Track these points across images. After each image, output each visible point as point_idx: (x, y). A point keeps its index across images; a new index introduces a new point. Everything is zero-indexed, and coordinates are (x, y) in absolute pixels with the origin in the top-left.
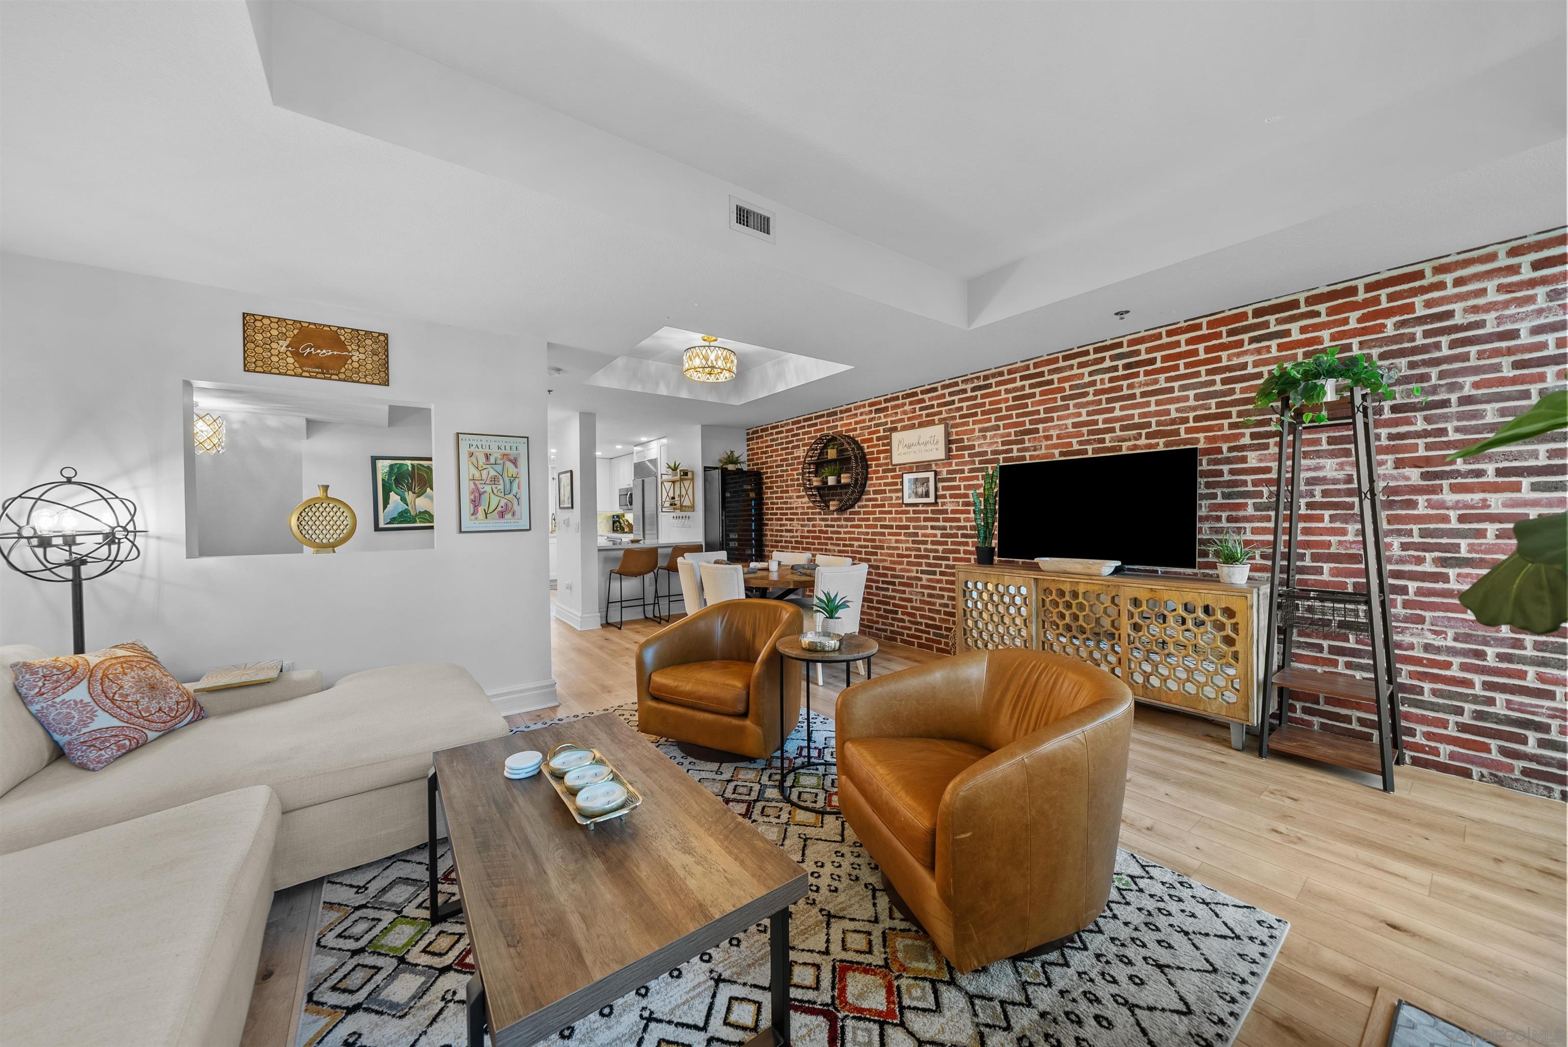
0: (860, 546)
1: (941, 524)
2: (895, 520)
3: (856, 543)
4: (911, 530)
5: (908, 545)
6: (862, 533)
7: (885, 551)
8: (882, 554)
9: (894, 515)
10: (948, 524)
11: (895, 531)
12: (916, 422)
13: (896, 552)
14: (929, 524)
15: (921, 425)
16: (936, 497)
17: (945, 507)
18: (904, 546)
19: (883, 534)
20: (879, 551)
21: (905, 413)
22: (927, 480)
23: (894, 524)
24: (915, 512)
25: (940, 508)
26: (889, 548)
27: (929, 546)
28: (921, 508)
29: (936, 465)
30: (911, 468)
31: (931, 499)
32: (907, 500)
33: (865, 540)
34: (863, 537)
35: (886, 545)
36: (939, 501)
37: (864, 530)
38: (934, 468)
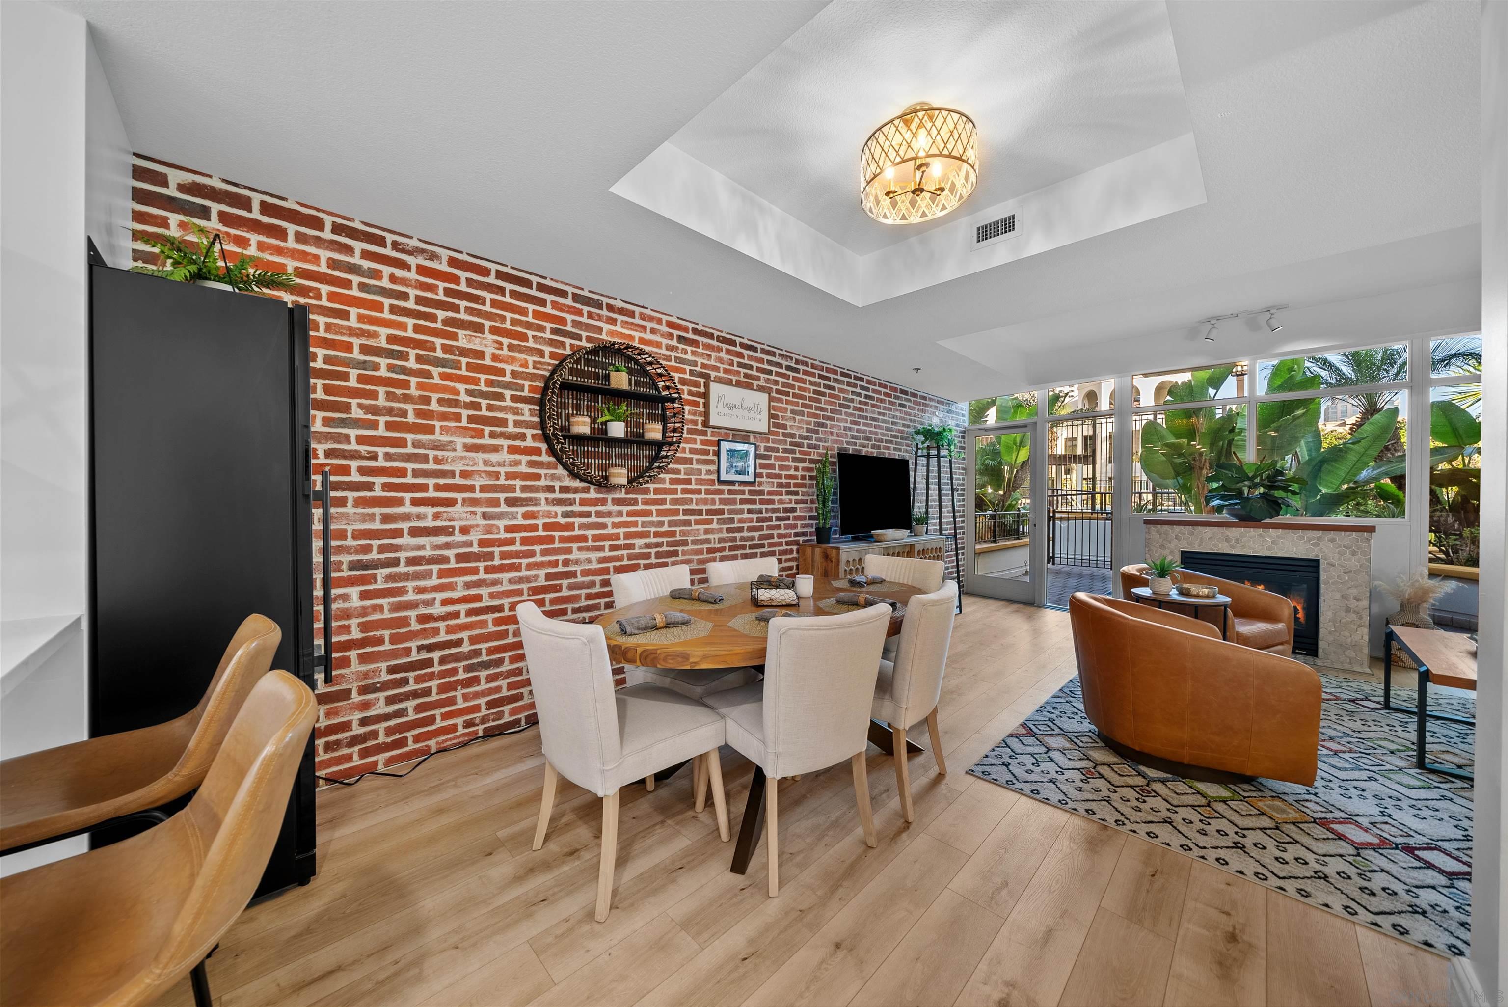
0: (648, 546)
1: (757, 506)
2: (705, 501)
3: (639, 542)
4: (726, 516)
5: (721, 535)
6: (652, 524)
7: (690, 547)
8: (684, 553)
9: (703, 496)
10: (764, 507)
11: (705, 517)
12: (734, 378)
13: (705, 546)
14: (746, 507)
15: (739, 384)
16: (757, 475)
17: (761, 488)
18: (716, 536)
19: (687, 523)
20: (680, 549)
21: (720, 360)
22: (747, 454)
23: (704, 507)
24: (730, 492)
25: (757, 488)
26: (695, 542)
27: (745, 534)
28: (737, 487)
29: (755, 437)
30: (727, 435)
31: (750, 478)
32: (724, 477)
33: (657, 534)
34: (653, 529)
35: (690, 539)
36: (757, 480)
37: (655, 518)
38: (752, 440)
